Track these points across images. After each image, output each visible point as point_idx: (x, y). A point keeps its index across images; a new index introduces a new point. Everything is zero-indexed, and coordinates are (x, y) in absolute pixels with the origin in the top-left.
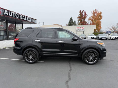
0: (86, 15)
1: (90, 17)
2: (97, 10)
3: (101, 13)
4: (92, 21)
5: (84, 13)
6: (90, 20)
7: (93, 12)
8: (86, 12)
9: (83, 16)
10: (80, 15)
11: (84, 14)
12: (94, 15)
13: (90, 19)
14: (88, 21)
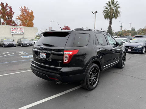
0: (13, 11)
1: (19, 15)
2: (27, 8)
3: (32, 13)
4: (22, 21)
5: (8, 7)
6: (19, 20)
7: (21, 9)
8: (11, 7)
9: (8, 12)
10: (2, 9)
11: (8, 10)
12: (24, 13)
13: (19, 18)
14: (16, 20)
